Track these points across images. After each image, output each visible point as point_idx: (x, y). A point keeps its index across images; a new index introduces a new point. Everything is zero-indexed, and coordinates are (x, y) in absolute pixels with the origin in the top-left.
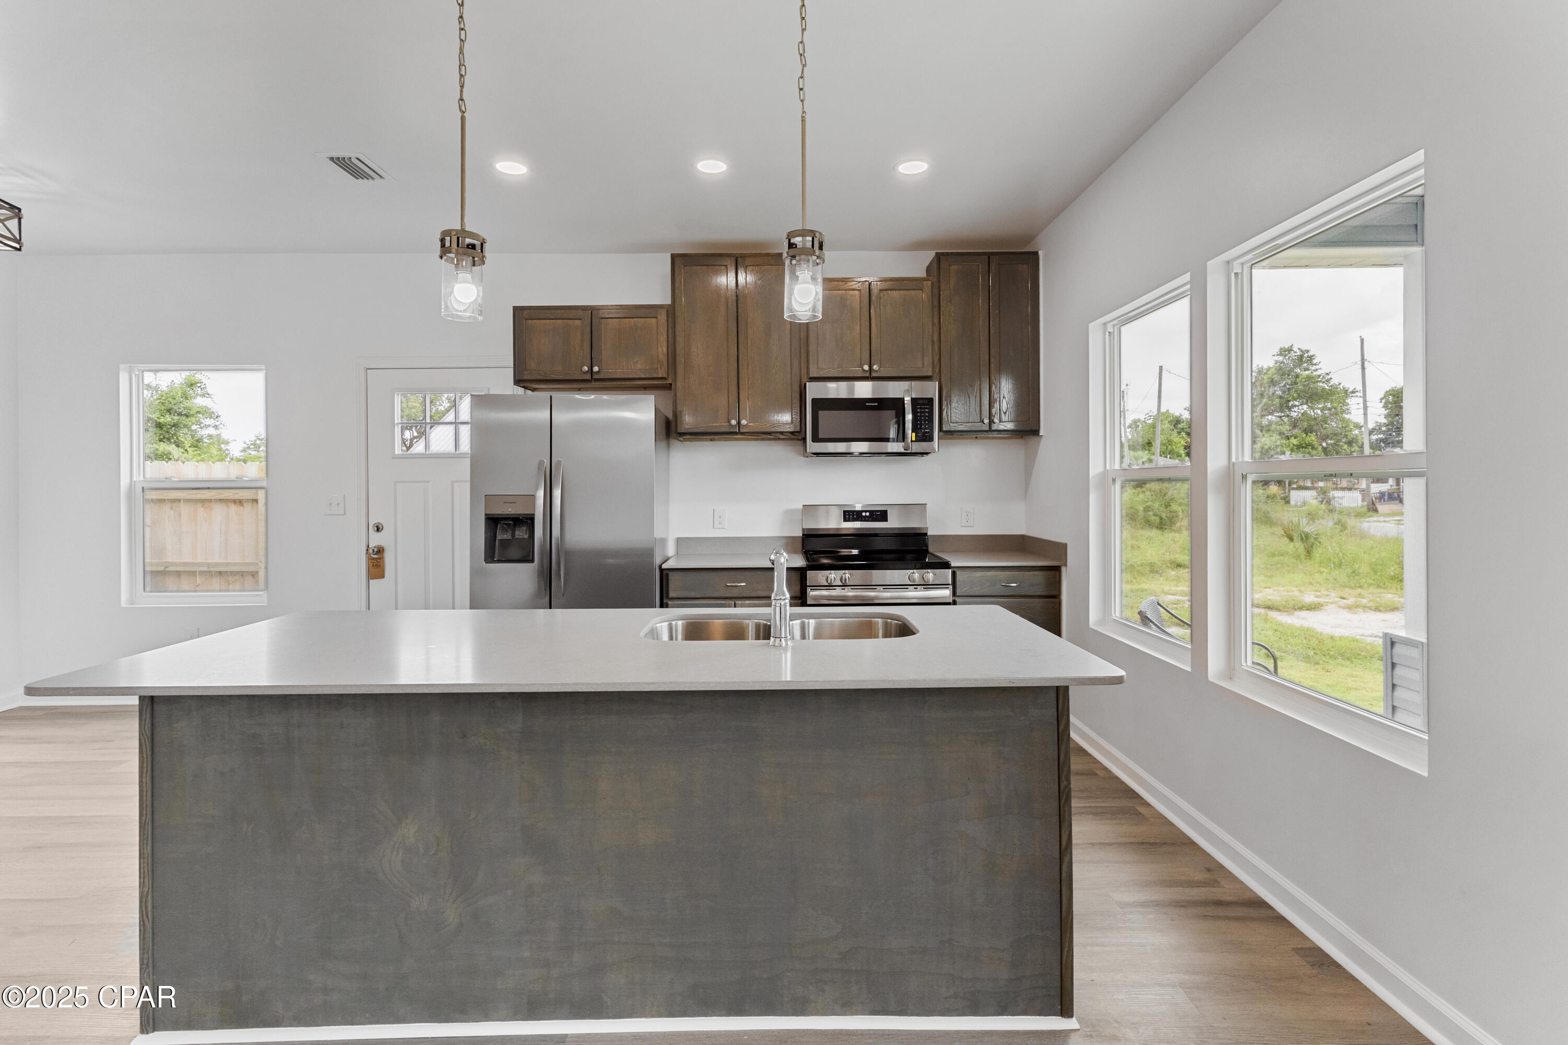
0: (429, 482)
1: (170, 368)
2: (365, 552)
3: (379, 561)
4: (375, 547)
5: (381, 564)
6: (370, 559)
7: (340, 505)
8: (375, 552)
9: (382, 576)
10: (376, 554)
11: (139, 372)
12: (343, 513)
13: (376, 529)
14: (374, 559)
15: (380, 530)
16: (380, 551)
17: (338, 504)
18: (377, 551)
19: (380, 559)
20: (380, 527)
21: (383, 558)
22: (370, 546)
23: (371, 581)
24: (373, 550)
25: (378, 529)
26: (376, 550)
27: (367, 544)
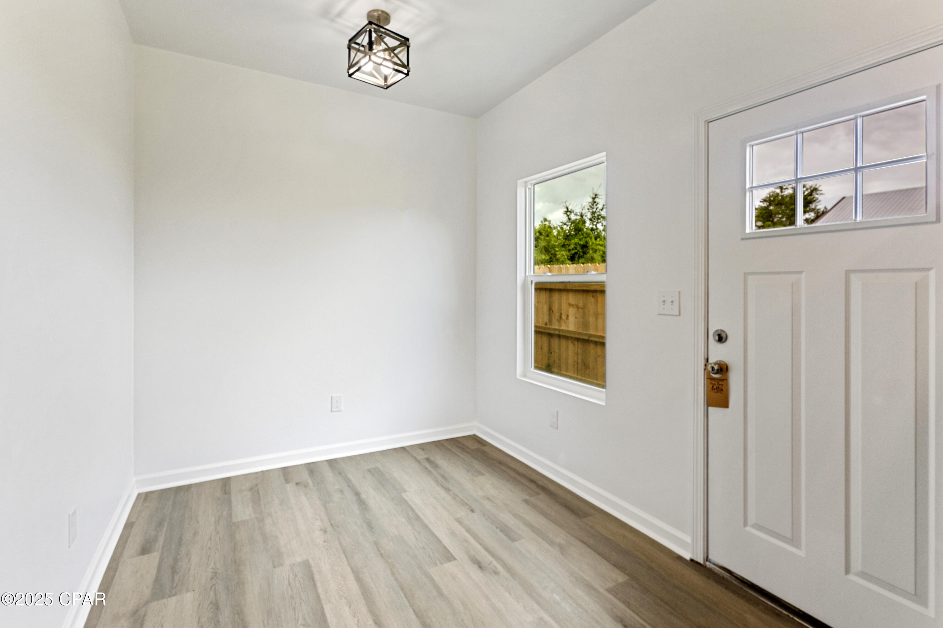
0: (800, 272)
1: (548, 177)
2: (703, 367)
3: (721, 383)
4: (715, 364)
5: (724, 388)
6: (710, 379)
7: (674, 303)
8: (715, 371)
9: (724, 403)
10: (716, 373)
11: (531, 186)
12: (678, 314)
13: (717, 338)
14: (713, 379)
15: (723, 340)
16: (723, 369)
17: (672, 302)
18: (718, 370)
19: (723, 380)
20: (724, 335)
21: (726, 380)
22: (710, 361)
23: (710, 408)
24: (713, 368)
25: (721, 338)
26: (716, 367)
27: (706, 357)
